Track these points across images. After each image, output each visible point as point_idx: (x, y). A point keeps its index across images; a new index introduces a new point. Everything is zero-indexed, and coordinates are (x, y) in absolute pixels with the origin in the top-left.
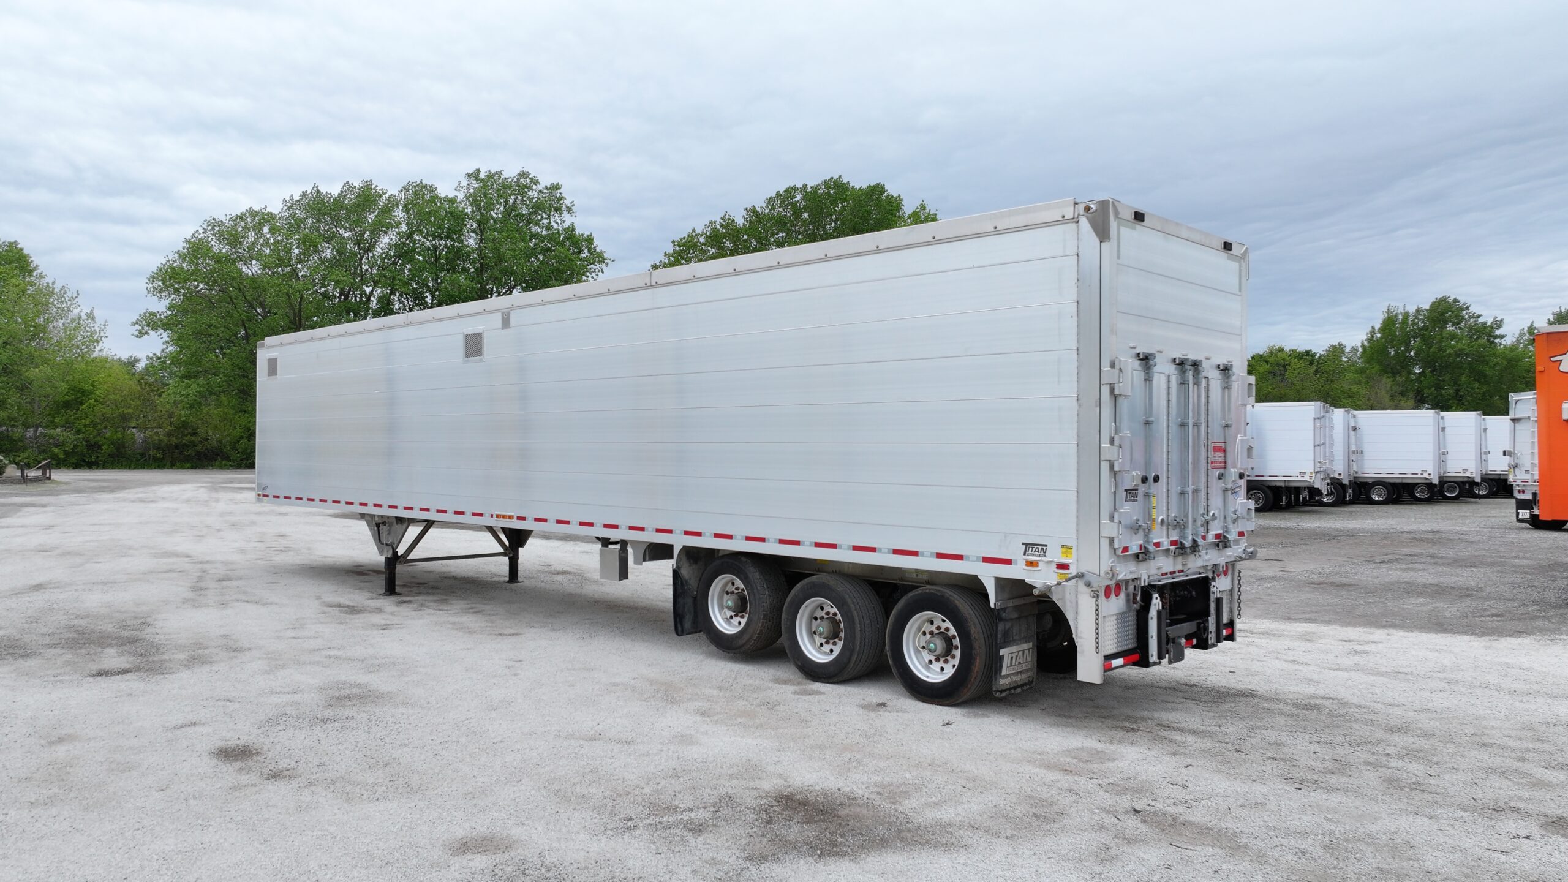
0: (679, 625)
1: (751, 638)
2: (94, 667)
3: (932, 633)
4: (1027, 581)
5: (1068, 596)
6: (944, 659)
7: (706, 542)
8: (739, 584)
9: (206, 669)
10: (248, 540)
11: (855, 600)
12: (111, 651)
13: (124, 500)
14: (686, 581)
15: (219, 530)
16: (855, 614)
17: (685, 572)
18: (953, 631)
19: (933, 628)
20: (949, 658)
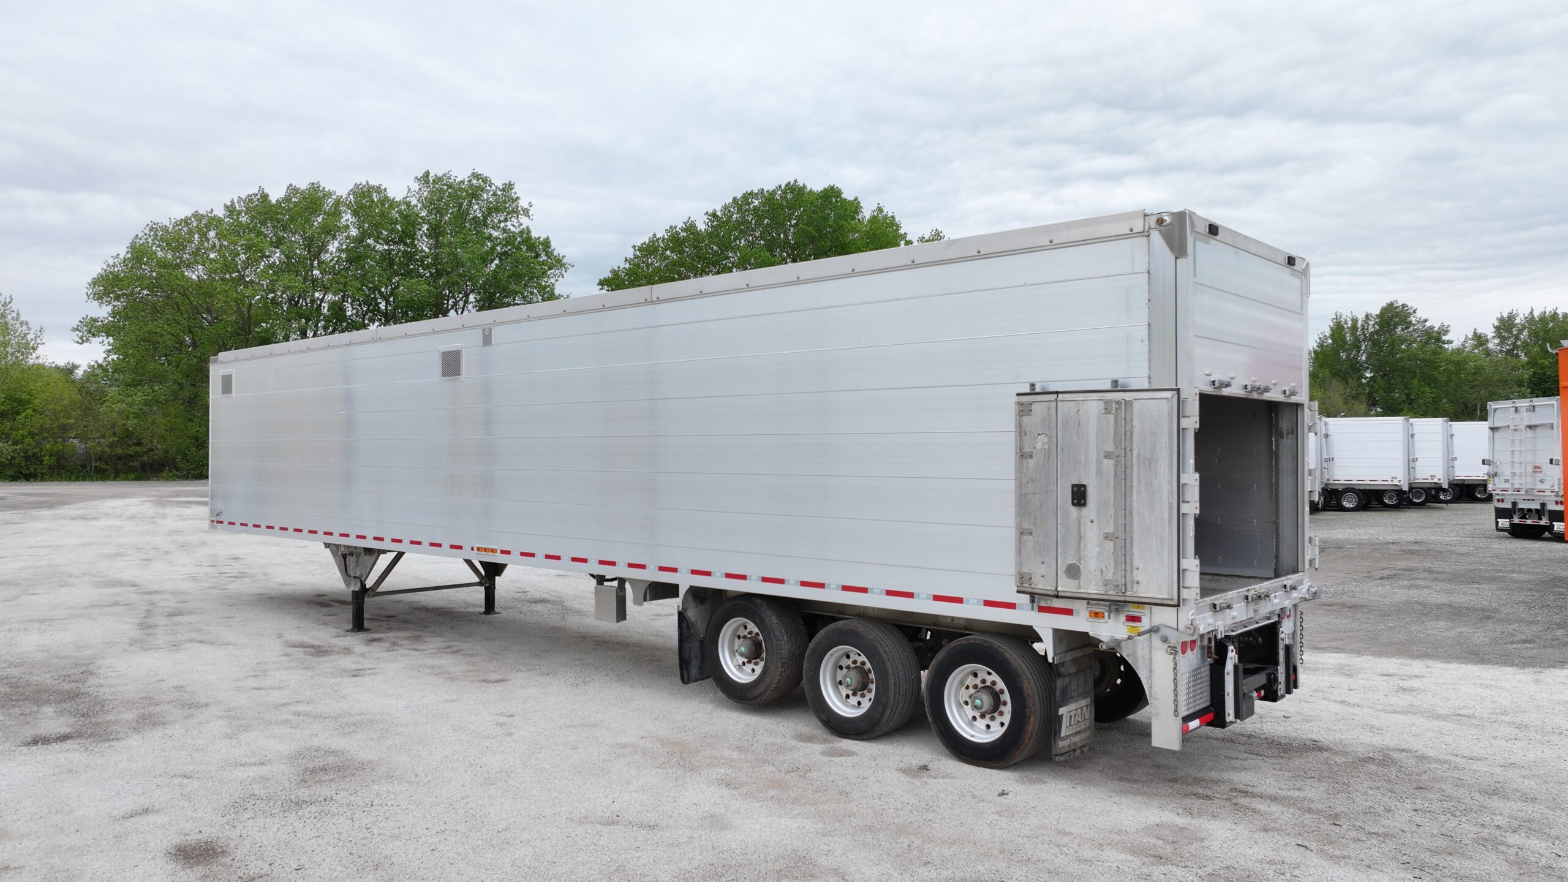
0: (685, 672)
1: (768, 687)
2: (29, 733)
3: (975, 687)
4: (1091, 634)
5: (1140, 652)
6: (990, 715)
7: (715, 583)
8: (753, 627)
9: (158, 732)
10: (199, 564)
11: (887, 649)
12: (48, 710)
13: (64, 518)
14: (693, 624)
15: (167, 553)
16: (888, 665)
17: (691, 614)
18: (1001, 685)
19: (978, 681)
20: (996, 714)
